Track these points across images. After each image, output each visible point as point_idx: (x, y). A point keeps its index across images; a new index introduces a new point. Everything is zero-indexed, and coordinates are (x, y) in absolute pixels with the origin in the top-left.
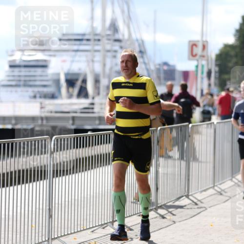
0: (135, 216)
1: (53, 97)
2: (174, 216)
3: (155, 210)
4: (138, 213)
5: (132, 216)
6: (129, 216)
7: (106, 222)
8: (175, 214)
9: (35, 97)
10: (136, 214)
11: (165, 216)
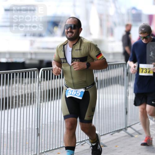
0: (108, 135)
1: (40, 35)
2: (140, 135)
3: (124, 130)
4: (110, 133)
5: (105, 134)
6: (103, 135)
7: (84, 140)
8: (141, 133)
9: (25, 35)
10: (109, 133)
11: (133, 135)
